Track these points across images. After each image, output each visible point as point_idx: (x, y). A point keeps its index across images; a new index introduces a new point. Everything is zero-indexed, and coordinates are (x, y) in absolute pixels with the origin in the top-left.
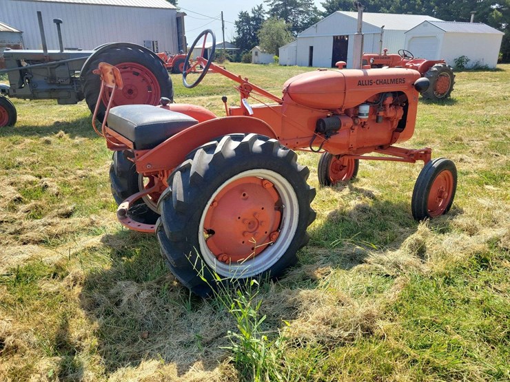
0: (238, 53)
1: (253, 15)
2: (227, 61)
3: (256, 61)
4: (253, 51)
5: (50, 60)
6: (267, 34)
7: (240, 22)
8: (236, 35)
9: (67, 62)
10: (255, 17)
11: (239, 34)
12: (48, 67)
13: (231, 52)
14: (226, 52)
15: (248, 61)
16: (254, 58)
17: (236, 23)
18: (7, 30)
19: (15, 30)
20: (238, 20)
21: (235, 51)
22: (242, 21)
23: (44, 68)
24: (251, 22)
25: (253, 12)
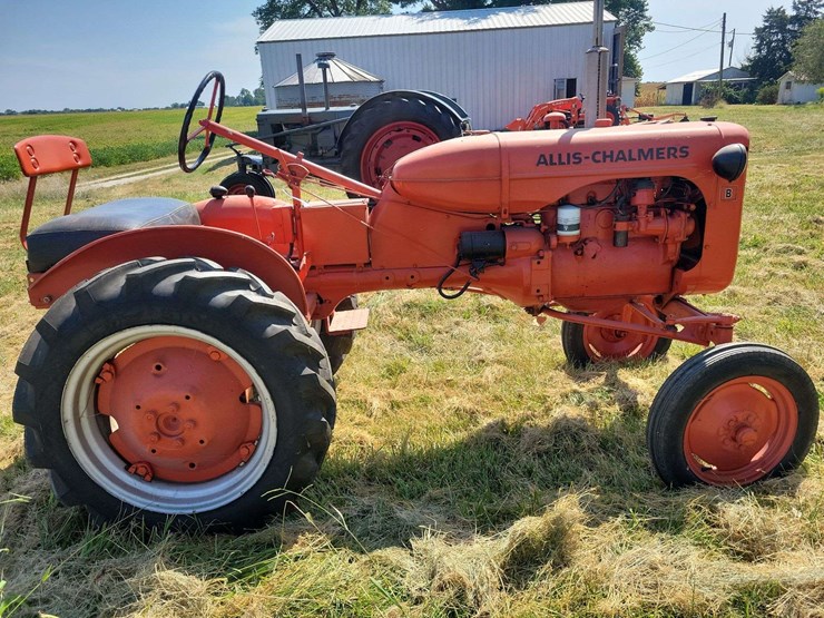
0: (752, 86)
1: (794, 13)
2: (723, 103)
3: (787, 98)
4: (782, 81)
5: (311, 123)
6: (812, 47)
7: (766, 27)
8: (753, 54)
9: (333, 124)
10: (797, 16)
11: (759, 51)
12: (310, 133)
13: (737, 86)
14: (728, 85)
15: (770, 99)
16: (783, 93)
17: (758, 31)
18: (363, 79)
19: (373, 79)
20: (761, 25)
21: (746, 84)
22: (771, 27)
23: (305, 133)
24: (789, 27)
25: (795, 8)
